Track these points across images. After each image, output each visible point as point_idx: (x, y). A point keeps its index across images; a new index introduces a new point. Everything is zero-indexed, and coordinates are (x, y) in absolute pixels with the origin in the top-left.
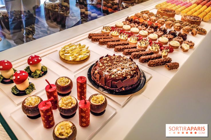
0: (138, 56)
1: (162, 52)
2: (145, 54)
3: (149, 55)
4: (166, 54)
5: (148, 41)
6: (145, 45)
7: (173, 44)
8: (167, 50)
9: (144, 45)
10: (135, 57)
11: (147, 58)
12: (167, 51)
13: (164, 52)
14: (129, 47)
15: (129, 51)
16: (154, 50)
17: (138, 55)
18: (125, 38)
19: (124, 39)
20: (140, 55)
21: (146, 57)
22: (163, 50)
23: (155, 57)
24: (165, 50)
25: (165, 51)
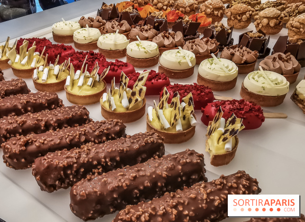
0: (67, 176)
1: (210, 133)
2: (112, 159)
3: (124, 170)
4: (229, 146)
5: (145, 79)
6: (130, 101)
7: (260, 84)
8: (233, 122)
9: (125, 102)
10: (50, 181)
11: (113, 190)
12: (230, 127)
13: (215, 135)
14: (43, 123)
15: (32, 148)
16: (167, 126)
17: (69, 166)
18: (57, 77)
19: (53, 80)
20: (83, 165)
21: (105, 184)
22: (213, 124)
23: (160, 177)
24: (222, 120)
25: (221, 125)
